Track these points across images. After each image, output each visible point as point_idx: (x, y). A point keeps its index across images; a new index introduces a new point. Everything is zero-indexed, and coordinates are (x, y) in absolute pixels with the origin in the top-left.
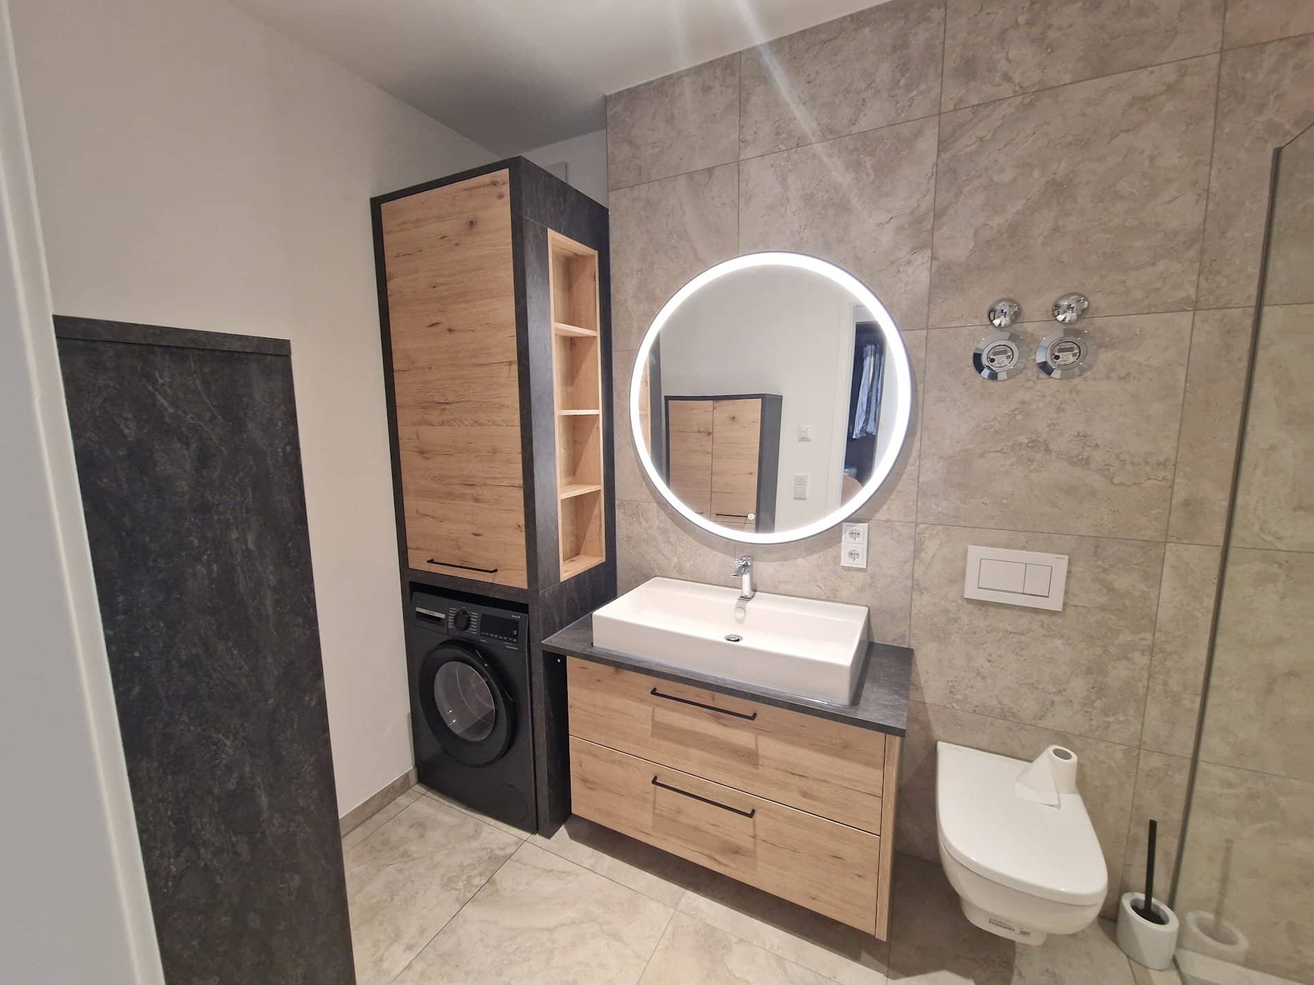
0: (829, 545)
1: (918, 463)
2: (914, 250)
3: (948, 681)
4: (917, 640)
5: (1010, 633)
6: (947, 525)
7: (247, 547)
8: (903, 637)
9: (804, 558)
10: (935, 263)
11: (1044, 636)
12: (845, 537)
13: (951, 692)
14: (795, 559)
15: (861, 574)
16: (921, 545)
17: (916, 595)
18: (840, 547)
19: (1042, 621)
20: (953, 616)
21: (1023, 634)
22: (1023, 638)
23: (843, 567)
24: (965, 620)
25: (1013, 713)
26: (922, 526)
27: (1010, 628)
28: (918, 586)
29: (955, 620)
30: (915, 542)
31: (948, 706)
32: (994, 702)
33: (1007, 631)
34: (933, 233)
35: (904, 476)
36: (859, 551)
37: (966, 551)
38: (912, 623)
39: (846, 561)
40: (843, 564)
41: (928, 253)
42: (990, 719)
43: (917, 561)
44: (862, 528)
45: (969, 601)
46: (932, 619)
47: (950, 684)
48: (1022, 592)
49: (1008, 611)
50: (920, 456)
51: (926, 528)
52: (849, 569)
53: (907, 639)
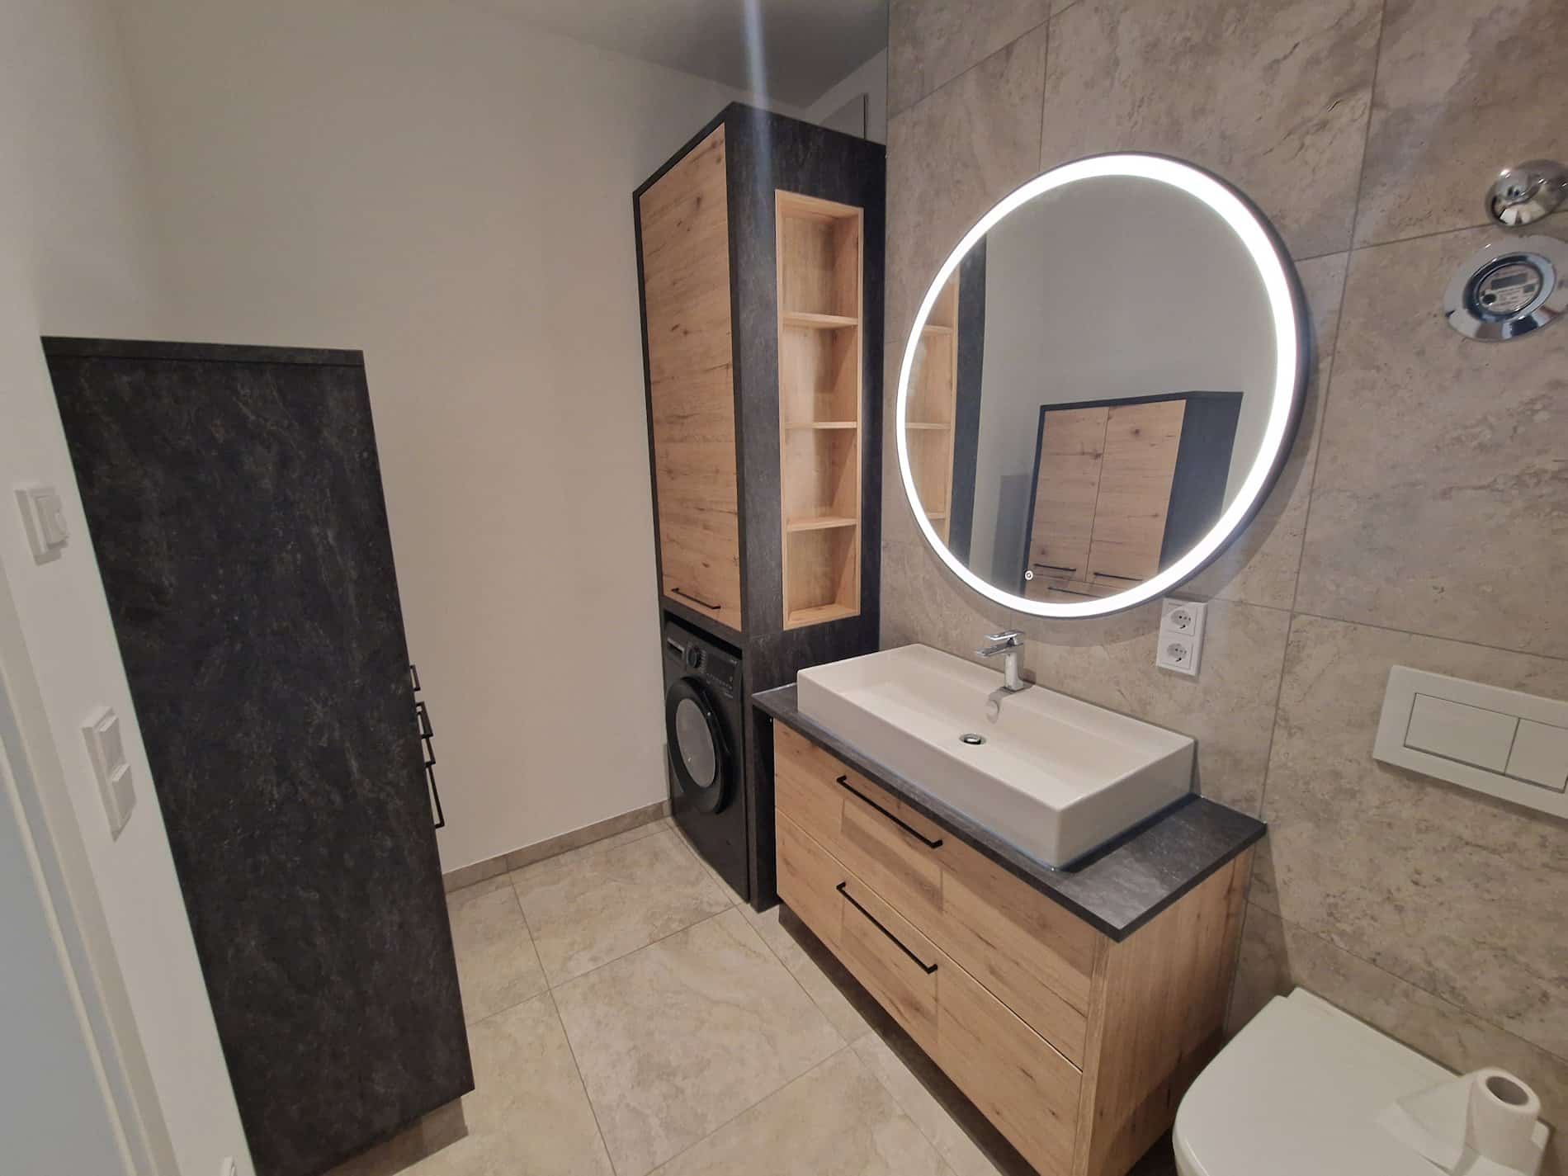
0: (1141, 631)
1: (1305, 507)
2: (1337, 99)
3: (1328, 895)
4: (1276, 811)
5: (1467, 844)
6: (1353, 622)
7: (328, 542)
8: (1250, 799)
9: (1102, 645)
10: (1379, 115)
11: (1545, 865)
12: (1166, 622)
13: (1331, 914)
14: (1091, 645)
15: (1188, 684)
16: (1299, 652)
17: (1282, 735)
18: (1157, 636)
19: (1543, 837)
20: (1348, 786)
21: (1494, 851)
22: (1495, 859)
23: (1161, 670)
24: (1372, 799)
25: (1453, 988)
26: (1304, 617)
27: (1467, 834)
28: (1287, 720)
29: (1352, 794)
30: (1288, 645)
31: (1323, 935)
32: (1417, 959)
33: (1460, 838)
34: (1378, 54)
35: (1277, 527)
36: (1187, 648)
37: (1387, 674)
38: (1268, 781)
39: (1164, 660)
40: (1159, 663)
41: (1365, 97)
42: (1404, 985)
43: (1287, 678)
44: (1194, 609)
45: (1384, 766)
46: (1307, 783)
47: (1331, 900)
48: (1502, 771)
49: (1467, 802)
50: (1312, 491)
51: (1310, 623)
52: (1169, 673)
53: (1258, 804)
